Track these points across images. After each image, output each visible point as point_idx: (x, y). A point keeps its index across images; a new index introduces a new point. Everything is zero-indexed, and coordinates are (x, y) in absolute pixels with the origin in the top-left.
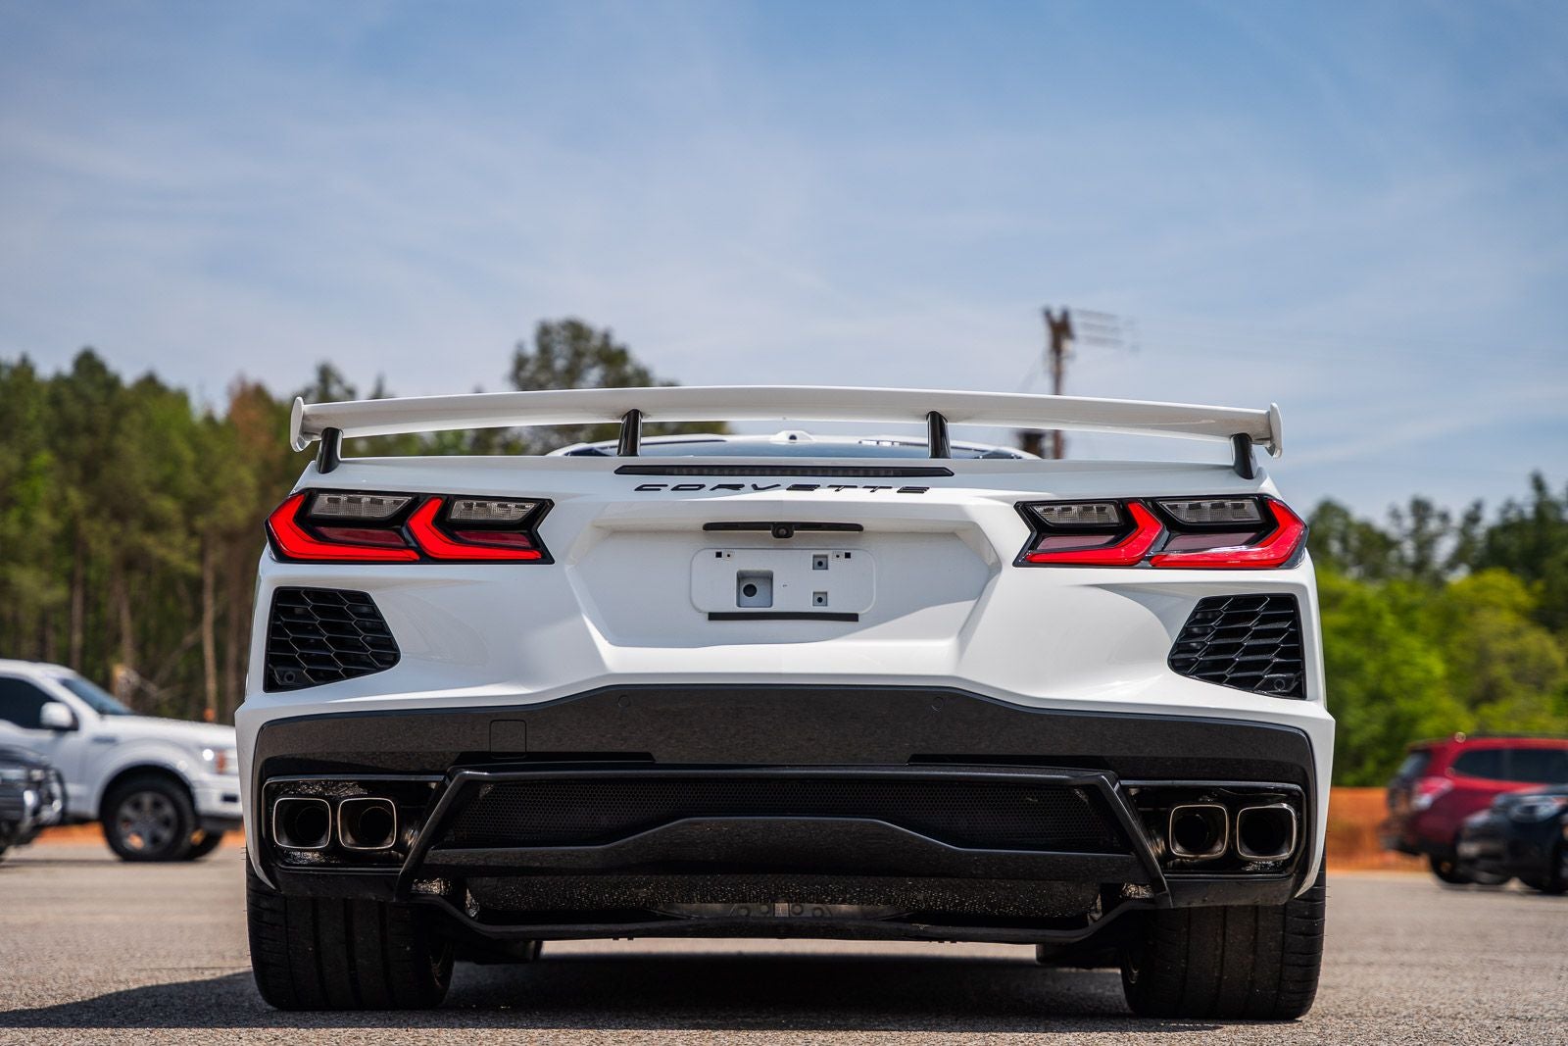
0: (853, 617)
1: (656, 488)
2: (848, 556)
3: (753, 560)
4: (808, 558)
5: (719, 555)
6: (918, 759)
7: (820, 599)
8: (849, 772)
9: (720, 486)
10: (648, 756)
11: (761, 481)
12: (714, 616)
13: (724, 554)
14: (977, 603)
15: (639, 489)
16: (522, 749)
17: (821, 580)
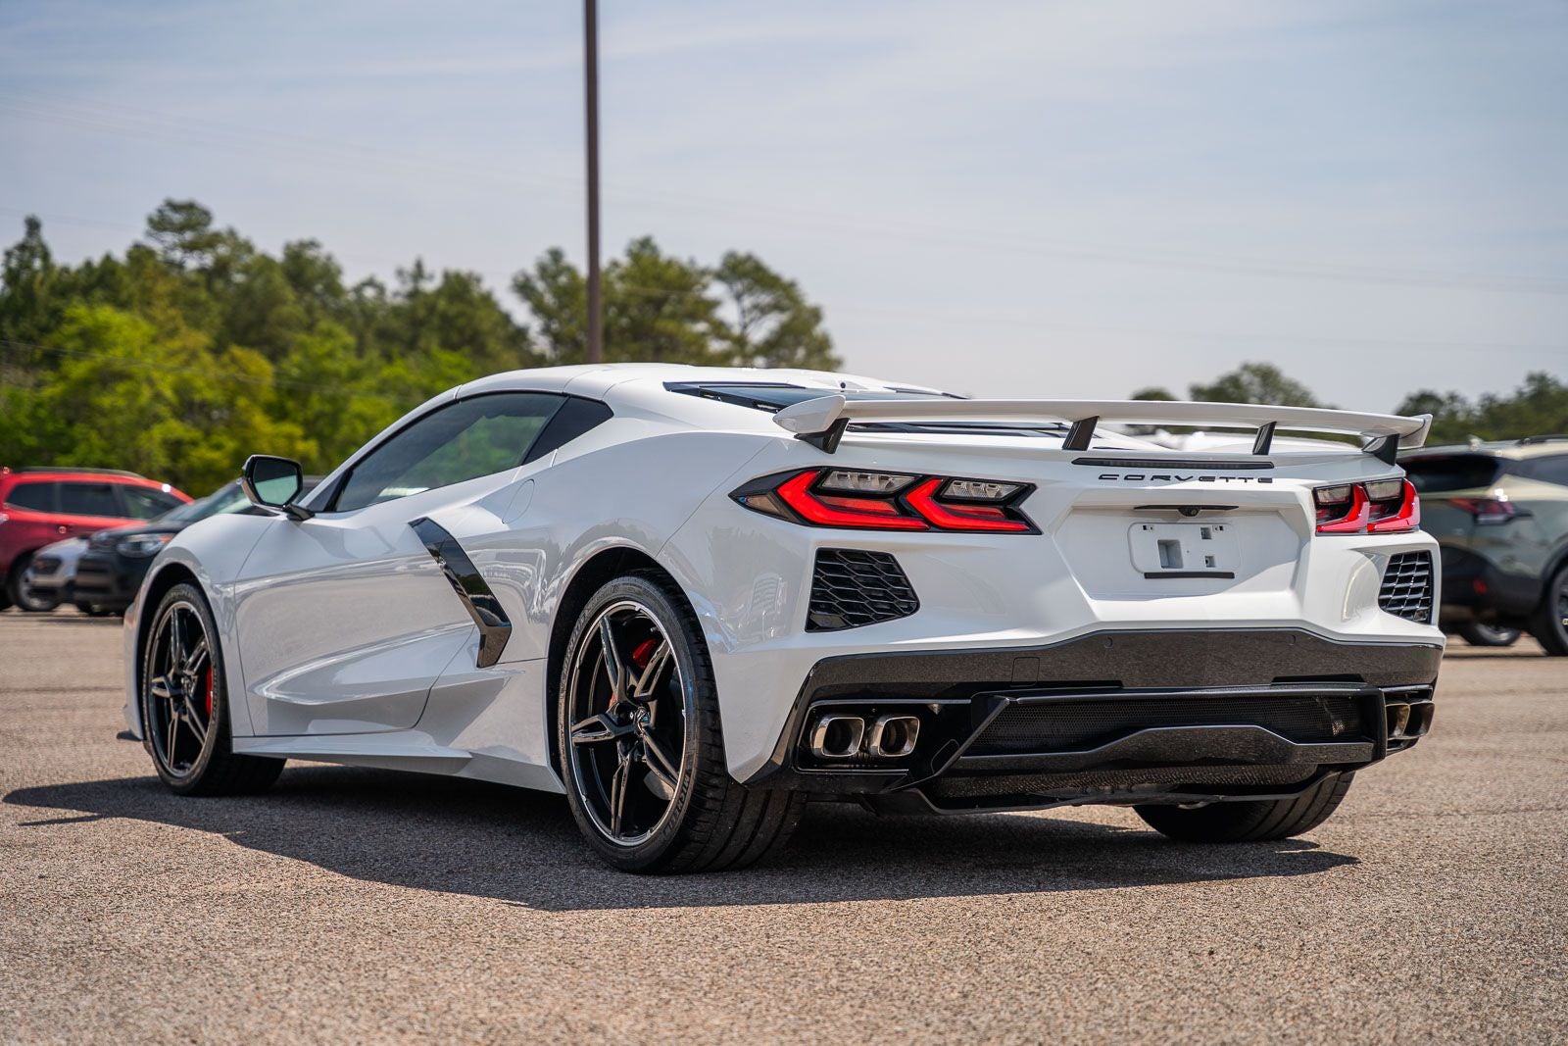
0: (1230, 576)
1: (1114, 477)
2: (1221, 528)
3: (1167, 532)
4: (1197, 530)
5: (1145, 528)
6: (1278, 680)
7: (1209, 561)
8: (1237, 692)
9: (1155, 477)
10: (1119, 683)
11: (1183, 473)
12: (1148, 576)
13: (1148, 527)
14: (1298, 563)
15: (1101, 478)
16: (1034, 680)
17: (1208, 548)
